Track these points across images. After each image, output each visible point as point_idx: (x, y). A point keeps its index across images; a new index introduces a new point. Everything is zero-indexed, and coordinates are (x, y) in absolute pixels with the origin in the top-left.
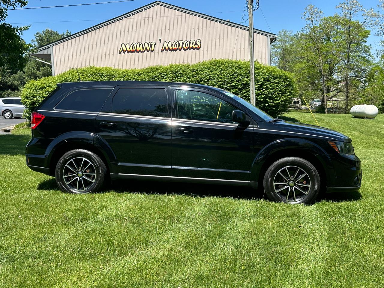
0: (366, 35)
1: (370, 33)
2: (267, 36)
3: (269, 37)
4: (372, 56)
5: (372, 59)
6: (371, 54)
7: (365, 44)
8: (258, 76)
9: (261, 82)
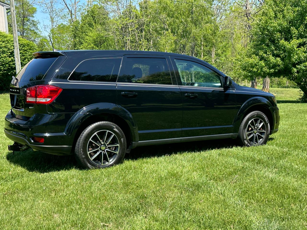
0: (34, 11)
1: (37, 10)
2: (3, 6)
3: (5, 8)
4: (39, 29)
5: (40, 32)
6: (38, 28)
7: (33, 19)
8: (7, 43)
9: (11, 49)
